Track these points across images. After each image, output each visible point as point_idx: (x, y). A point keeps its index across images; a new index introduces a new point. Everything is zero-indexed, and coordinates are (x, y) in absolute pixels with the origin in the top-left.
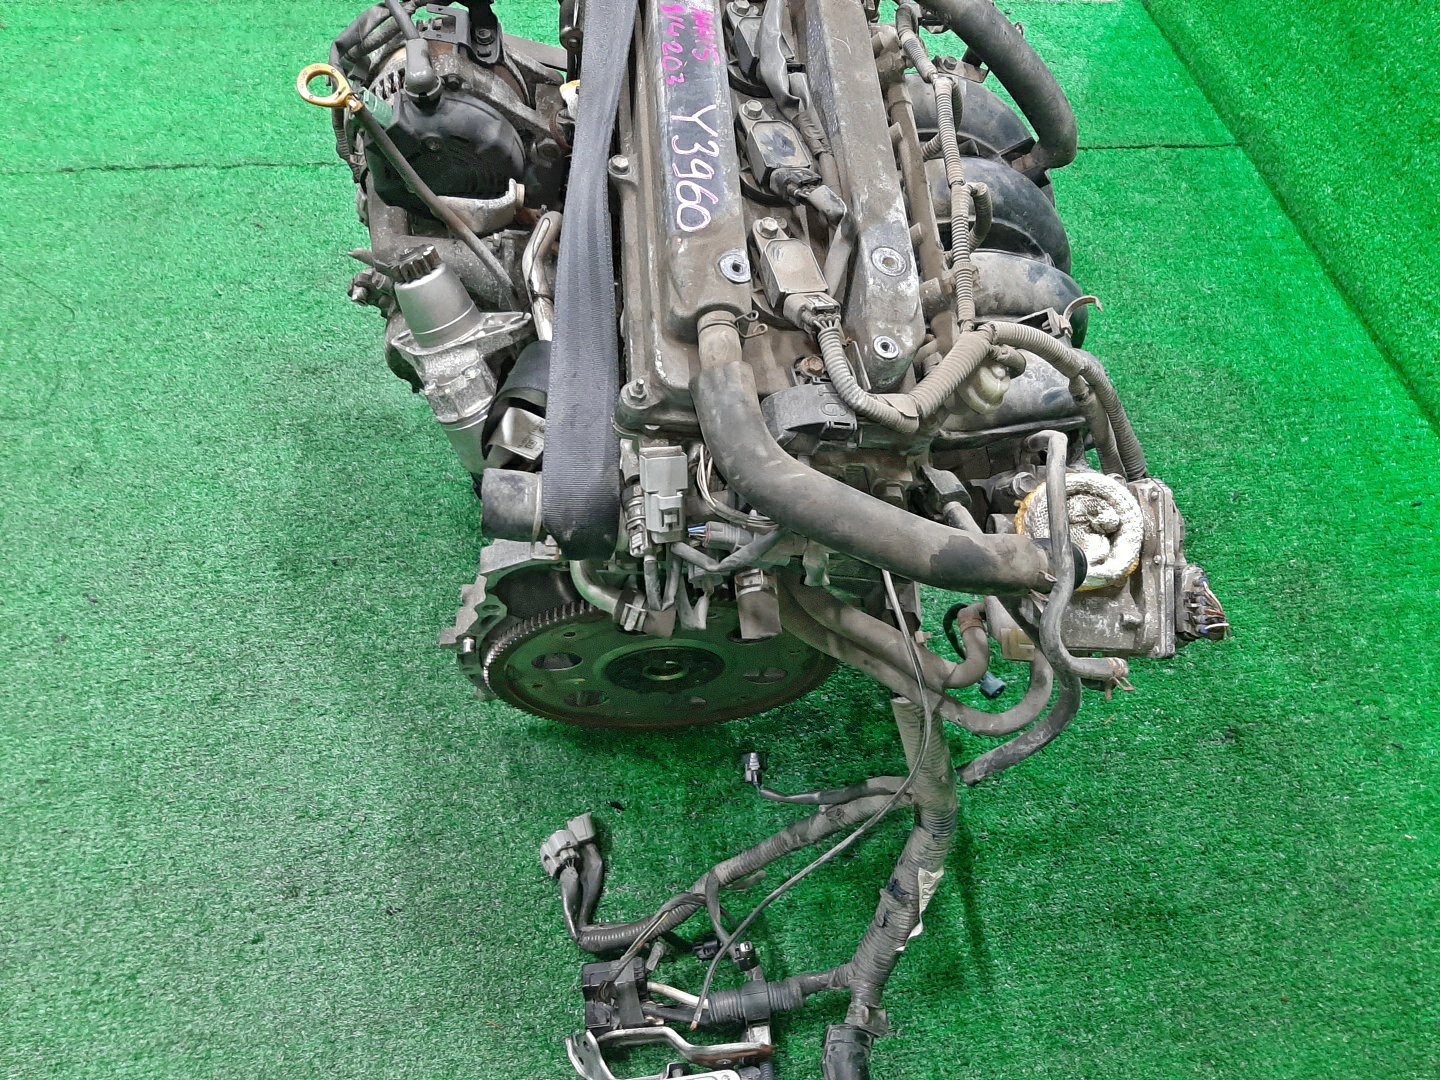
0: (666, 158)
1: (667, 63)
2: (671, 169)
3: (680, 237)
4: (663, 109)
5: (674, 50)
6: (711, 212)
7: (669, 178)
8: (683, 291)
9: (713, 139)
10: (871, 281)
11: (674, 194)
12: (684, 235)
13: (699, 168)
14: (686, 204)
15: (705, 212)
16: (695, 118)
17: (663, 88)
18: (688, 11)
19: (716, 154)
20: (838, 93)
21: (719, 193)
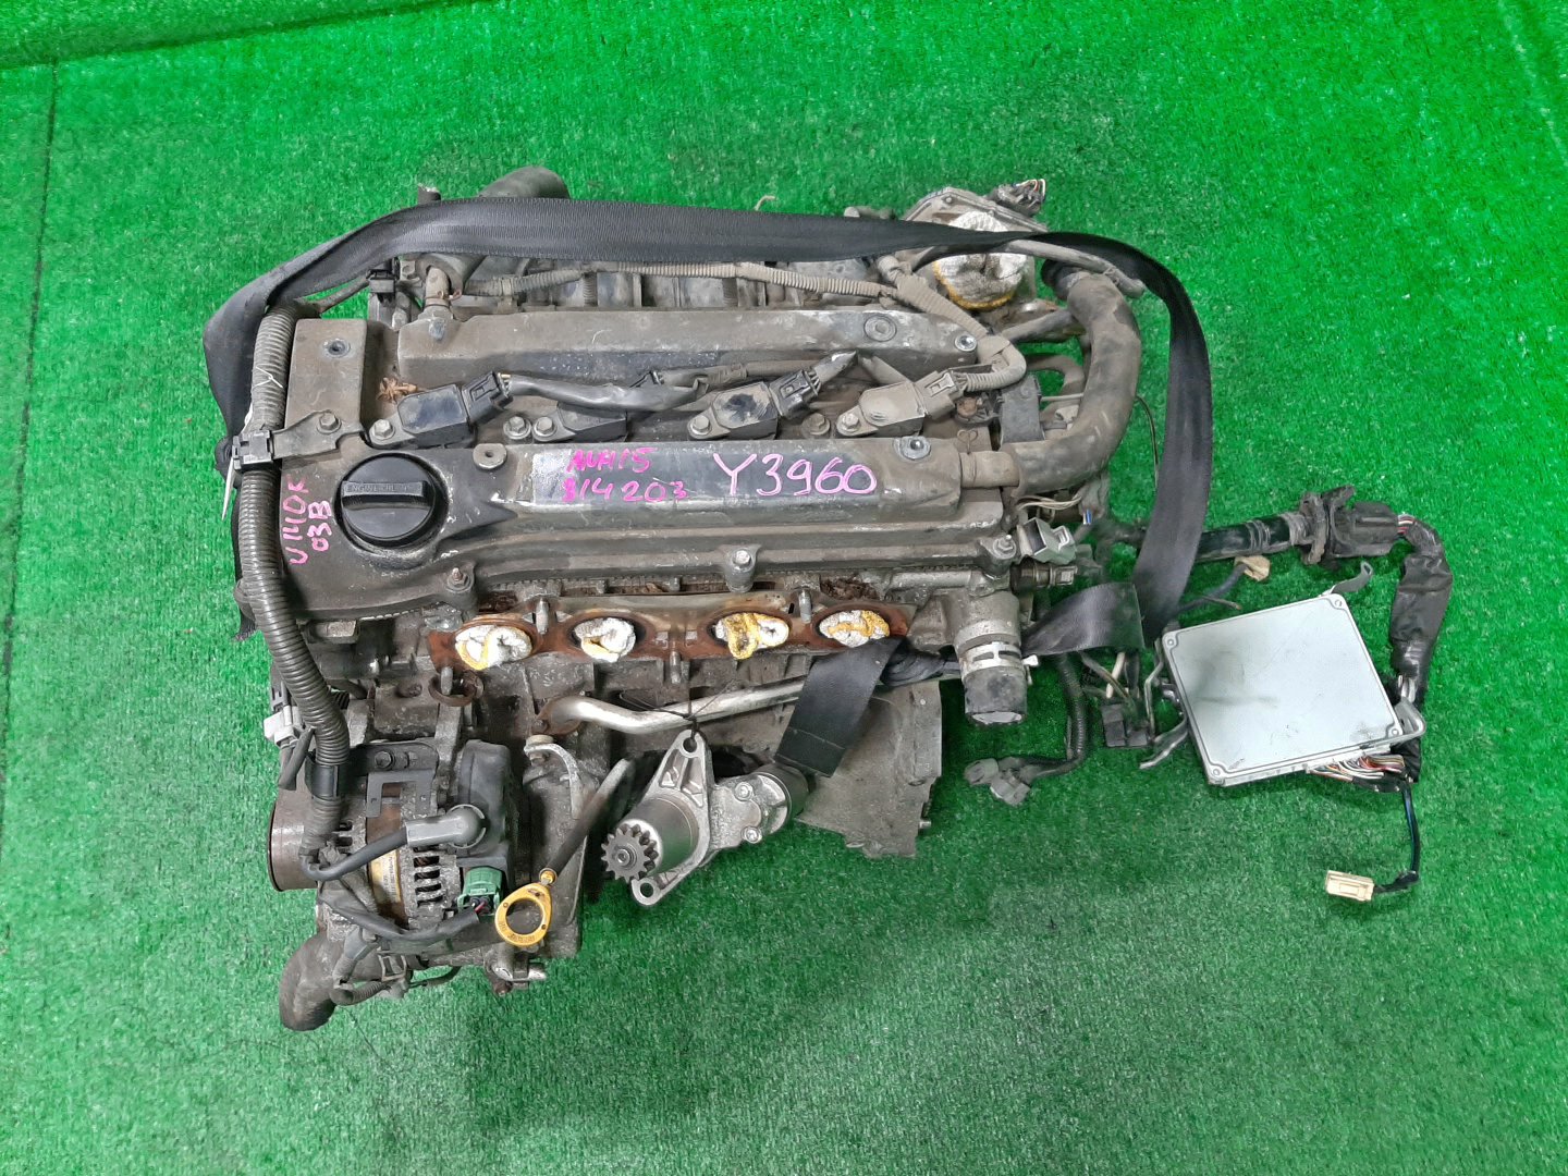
0: (785, 501)
1: (653, 496)
2: (799, 498)
3: (883, 491)
4: (719, 502)
5: (635, 490)
6: (852, 463)
7: (809, 500)
8: (941, 491)
9: (759, 458)
10: (907, 344)
11: (832, 495)
12: (881, 487)
13: (799, 471)
14: (843, 485)
15: (852, 469)
16: (733, 474)
17: (690, 502)
18: (573, 473)
19: (779, 457)
20: (676, 347)
21: (829, 457)
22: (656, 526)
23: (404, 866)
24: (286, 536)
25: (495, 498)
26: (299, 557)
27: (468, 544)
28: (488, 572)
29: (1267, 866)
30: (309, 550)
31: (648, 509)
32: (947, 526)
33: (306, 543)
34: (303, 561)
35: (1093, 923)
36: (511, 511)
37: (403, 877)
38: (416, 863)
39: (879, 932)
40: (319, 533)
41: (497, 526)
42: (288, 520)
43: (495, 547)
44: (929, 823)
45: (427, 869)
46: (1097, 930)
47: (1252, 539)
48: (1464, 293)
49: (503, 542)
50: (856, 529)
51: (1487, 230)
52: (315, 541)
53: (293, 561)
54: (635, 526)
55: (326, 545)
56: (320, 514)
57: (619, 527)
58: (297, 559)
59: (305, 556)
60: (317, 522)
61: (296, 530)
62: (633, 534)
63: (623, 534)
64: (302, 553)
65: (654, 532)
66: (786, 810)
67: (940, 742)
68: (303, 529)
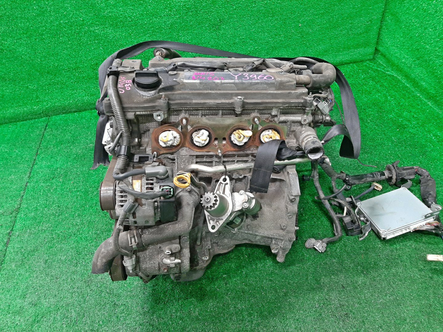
0: (250, 81)
2: (254, 80)
3: (276, 79)
4: (233, 81)
7: (256, 81)
8: (291, 80)
9: (242, 74)
11: (262, 80)
13: (253, 76)
14: (265, 78)
15: (267, 76)
16: (236, 76)
17: (225, 81)
19: (247, 74)
21: (260, 74)
22: (216, 90)
23: (143, 184)
24: (119, 86)
25: (174, 79)
26: (122, 91)
27: (167, 92)
28: (171, 102)
29: (408, 264)
30: (125, 90)
31: (214, 83)
32: (293, 92)
33: (124, 88)
34: (123, 92)
35: (356, 285)
36: (178, 82)
37: (143, 188)
38: (147, 184)
39: (286, 294)
40: (128, 86)
41: (174, 87)
42: (120, 83)
43: (173, 94)
44: (298, 228)
45: (150, 186)
46: (358, 287)
47: (375, 175)
48: (413, 128)
49: (176, 92)
50: (269, 92)
51: (414, 116)
52: (127, 88)
53: (120, 92)
54: (211, 90)
55: (130, 89)
56: (129, 82)
57: (206, 90)
58: (122, 92)
59: (124, 91)
60: (128, 84)
61: (122, 85)
62: (210, 92)
63: (207, 92)
64: (123, 90)
65: (216, 92)
66: (255, 200)
67: (298, 184)
68: (124, 85)
